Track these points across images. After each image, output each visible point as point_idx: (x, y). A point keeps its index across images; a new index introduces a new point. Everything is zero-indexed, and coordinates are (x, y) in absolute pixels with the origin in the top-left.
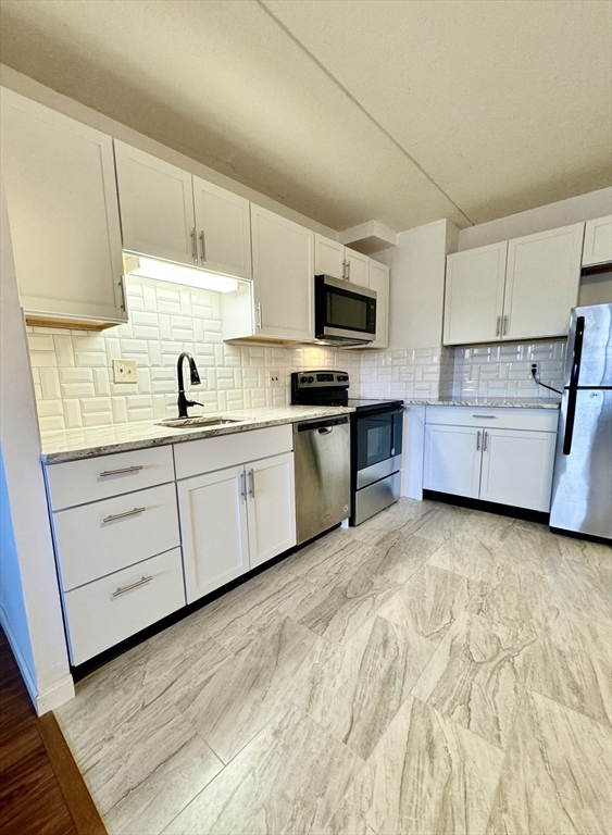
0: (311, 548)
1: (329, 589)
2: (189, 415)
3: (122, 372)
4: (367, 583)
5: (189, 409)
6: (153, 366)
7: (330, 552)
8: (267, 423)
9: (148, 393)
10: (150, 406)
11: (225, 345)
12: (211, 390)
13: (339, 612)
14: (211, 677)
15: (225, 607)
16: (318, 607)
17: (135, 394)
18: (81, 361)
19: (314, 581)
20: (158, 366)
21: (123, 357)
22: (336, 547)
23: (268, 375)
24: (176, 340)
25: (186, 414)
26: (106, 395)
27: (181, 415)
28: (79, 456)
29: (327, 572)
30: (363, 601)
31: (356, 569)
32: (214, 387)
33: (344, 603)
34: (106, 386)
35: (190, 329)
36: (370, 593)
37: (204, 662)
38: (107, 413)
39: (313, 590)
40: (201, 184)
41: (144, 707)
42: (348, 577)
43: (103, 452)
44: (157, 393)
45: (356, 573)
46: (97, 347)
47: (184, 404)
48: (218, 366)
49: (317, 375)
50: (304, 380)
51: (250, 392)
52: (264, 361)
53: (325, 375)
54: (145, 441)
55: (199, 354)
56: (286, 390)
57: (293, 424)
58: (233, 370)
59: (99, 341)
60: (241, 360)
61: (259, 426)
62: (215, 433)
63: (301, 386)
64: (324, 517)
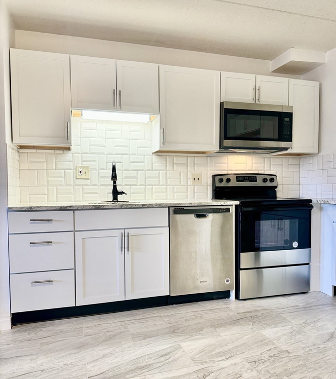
2: (119, 200)
3: (81, 172)
5: (119, 196)
6: (101, 169)
8: (143, 205)
9: (96, 185)
11: (154, 157)
12: (141, 185)
14: (64, 340)
17: (88, 185)
18: (59, 167)
20: (104, 169)
21: (82, 164)
24: (117, 154)
25: (117, 199)
26: (71, 185)
27: (114, 199)
28: (21, 210)
32: (143, 183)
34: (71, 180)
35: (127, 147)
37: (68, 334)
38: (71, 195)
43: (33, 209)
44: (102, 185)
46: (68, 159)
47: (116, 193)
48: (147, 170)
49: (237, 177)
50: (221, 180)
51: (174, 188)
52: (187, 166)
53: (247, 177)
54: (56, 207)
55: (133, 162)
56: (207, 187)
57: (169, 207)
58: (159, 173)
59: (69, 155)
60: (166, 166)
61: (136, 206)
62: (102, 207)
63: (218, 184)
64: (201, 282)
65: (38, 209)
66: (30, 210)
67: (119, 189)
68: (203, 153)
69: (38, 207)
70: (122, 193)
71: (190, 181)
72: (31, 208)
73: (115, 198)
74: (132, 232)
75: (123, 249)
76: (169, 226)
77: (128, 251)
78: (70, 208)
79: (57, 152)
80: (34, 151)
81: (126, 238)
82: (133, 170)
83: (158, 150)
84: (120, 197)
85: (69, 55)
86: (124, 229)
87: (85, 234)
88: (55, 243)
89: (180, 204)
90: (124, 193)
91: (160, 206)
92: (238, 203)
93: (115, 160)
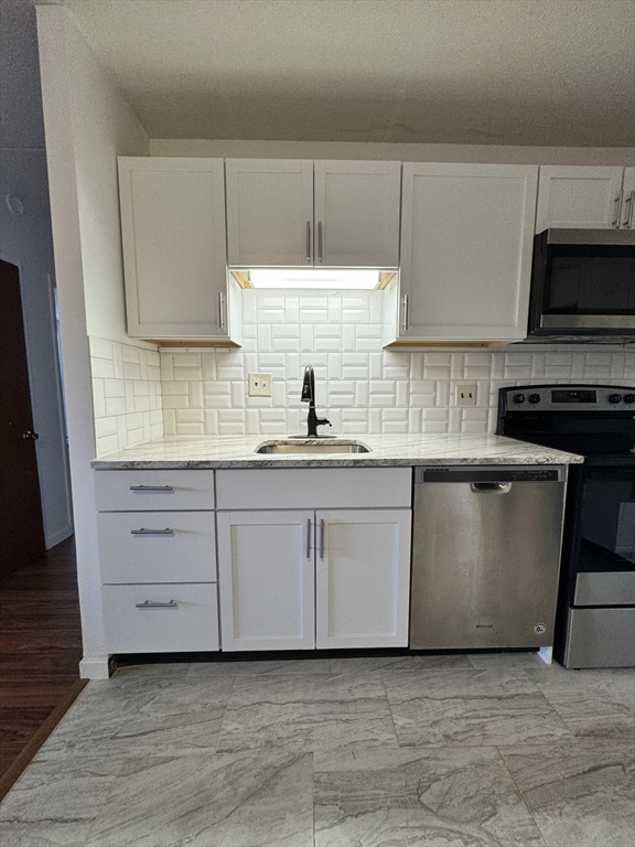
0: (452, 664)
1: (408, 755)
2: (319, 434)
3: (258, 384)
4: (484, 801)
6: (290, 379)
7: (475, 690)
9: (282, 407)
10: (282, 421)
11: (385, 354)
12: (360, 407)
13: (381, 814)
14: (172, 759)
15: (275, 677)
16: (361, 775)
17: (269, 407)
18: (221, 376)
19: (400, 722)
20: (295, 378)
21: (259, 371)
22: (494, 687)
23: (454, 389)
24: (318, 351)
25: (315, 434)
26: (241, 407)
27: (309, 434)
29: (435, 723)
30: (440, 832)
31: (489, 754)
32: (364, 403)
33: (404, 805)
34: (242, 397)
35: (337, 337)
36: (469, 829)
37: (189, 733)
38: (240, 424)
39: (384, 737)
40: (325, 166)
41: (113, 738)
42: (461, 759)
44: (291, 407)
45: (482, 764)
46: (236, 362)
47: (314, 421)
48: (373, 379)
49: (553, 392)
50: (517, 400)
51: (421, 411)
52: (449, 371)
53: (574, 391)
54: (178, 462)
55: (346, 365)
56: (487, 412)
57: (413, 467)
58: (395, 384)
59: (238, 356)
60: (408, 371)
61: (341, 465)
62: (269, 465)
63: (512, 407)
64: (478, 626)
65: (145, 467)
66: (131, 467)
67: (320, 414)
68: (483, 344)
69: (145, 462)
70: (325, 422)
71: (454, 400)
72: (132, 463)
73: (312, 432)
74: (330, 517)
75: (312, 551)
76: (412, 508)
77: (322, 557)
78: (205, 466)
79: (219, 350)
80: (183, 350)
81: (318, 529)
82: (346, 379)
83: (393, 340)
84: (320, 429)
85: (222, 160)
86: (315, 510)
87: (236, 518)
88: (180, 531)
89: (439, 460)
90: (328, 422)
91: (395, 464)
92: (579, 459)
93: (312, 362)
